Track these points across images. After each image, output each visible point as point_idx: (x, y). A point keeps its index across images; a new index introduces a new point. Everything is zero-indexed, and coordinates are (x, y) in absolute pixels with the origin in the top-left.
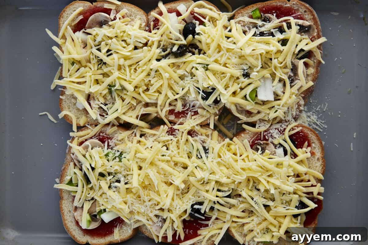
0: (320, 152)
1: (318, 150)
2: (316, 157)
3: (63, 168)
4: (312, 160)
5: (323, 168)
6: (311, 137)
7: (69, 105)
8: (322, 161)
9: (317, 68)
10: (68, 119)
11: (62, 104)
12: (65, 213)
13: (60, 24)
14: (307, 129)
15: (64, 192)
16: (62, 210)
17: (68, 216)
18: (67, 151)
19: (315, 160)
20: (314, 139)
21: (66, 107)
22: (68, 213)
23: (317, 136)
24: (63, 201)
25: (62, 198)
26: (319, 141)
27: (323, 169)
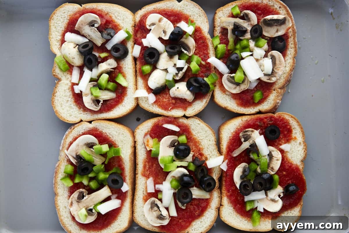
0: (301, 137)
1: (299, 135)
2: (298, 142)
3: (57, 165)
4: (294, 144)
5: (305, 151)
6: (292, 123)
7: (62, 103)
8: (304, 145)
9: (293, 59)
10: (61, 117)
11: (55, 102)
12: (61, 209)
13: (50, 26)
14: (288, 116)
15: (59, 188)
16: (58, 207)
17: (64, 212)
18: (61, 148)
19: (297, 145)
20: (295, 125)
21: (59, 105)
22: (64, 208)
23: (298, 122)
24: (59, 198)
25: (57, 194)
26: (300, 126)
27: (305, 153)
